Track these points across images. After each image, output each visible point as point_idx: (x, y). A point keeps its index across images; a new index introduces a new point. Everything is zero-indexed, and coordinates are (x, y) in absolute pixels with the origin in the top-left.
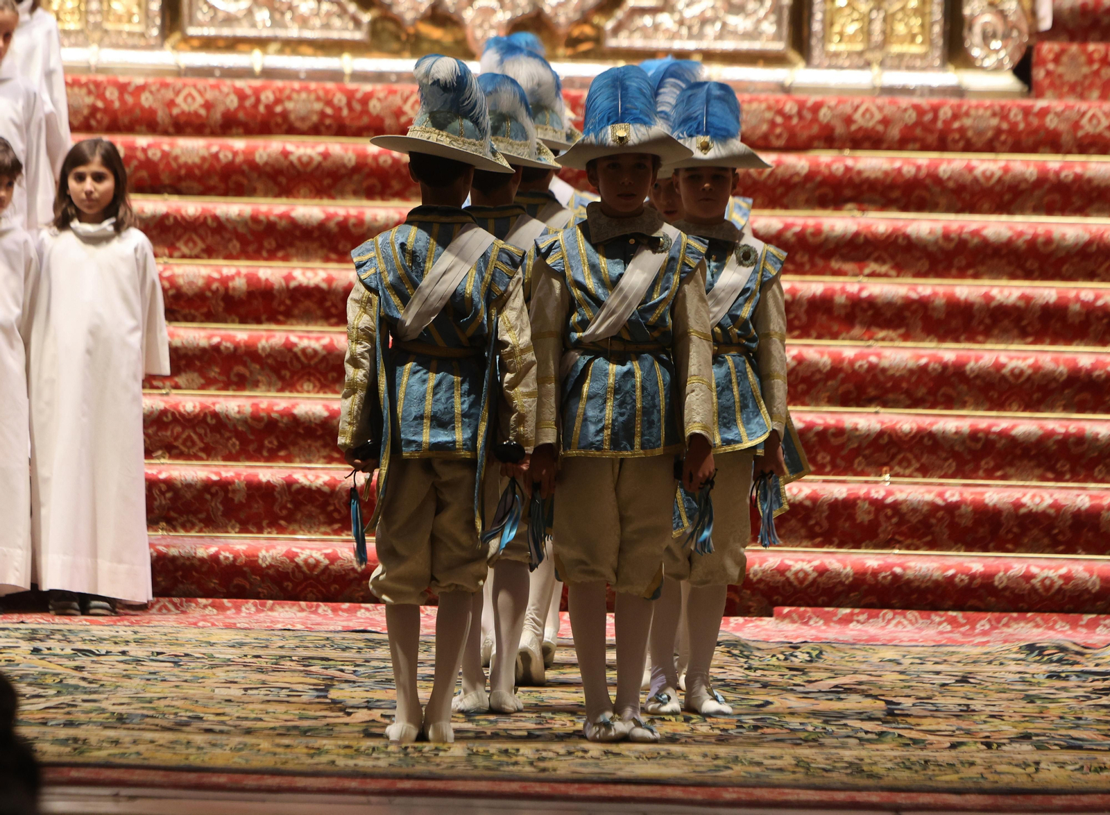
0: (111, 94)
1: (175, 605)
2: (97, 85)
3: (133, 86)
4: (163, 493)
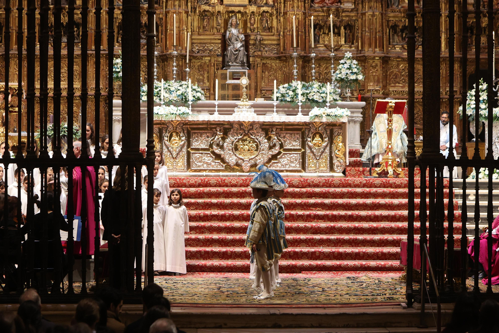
0: (178, 180)
2: (175, 179)
3: (182, 179)
4: (189, 253)
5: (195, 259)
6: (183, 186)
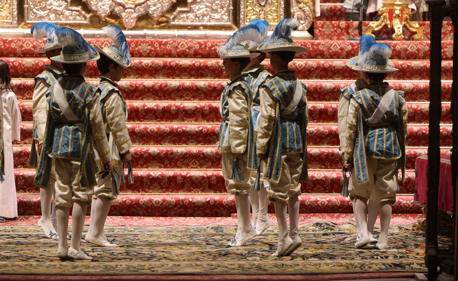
1: (26, 218)
3: (8, 40)
4: (21, 180)
5: (33, 192)
6: (10, 55)
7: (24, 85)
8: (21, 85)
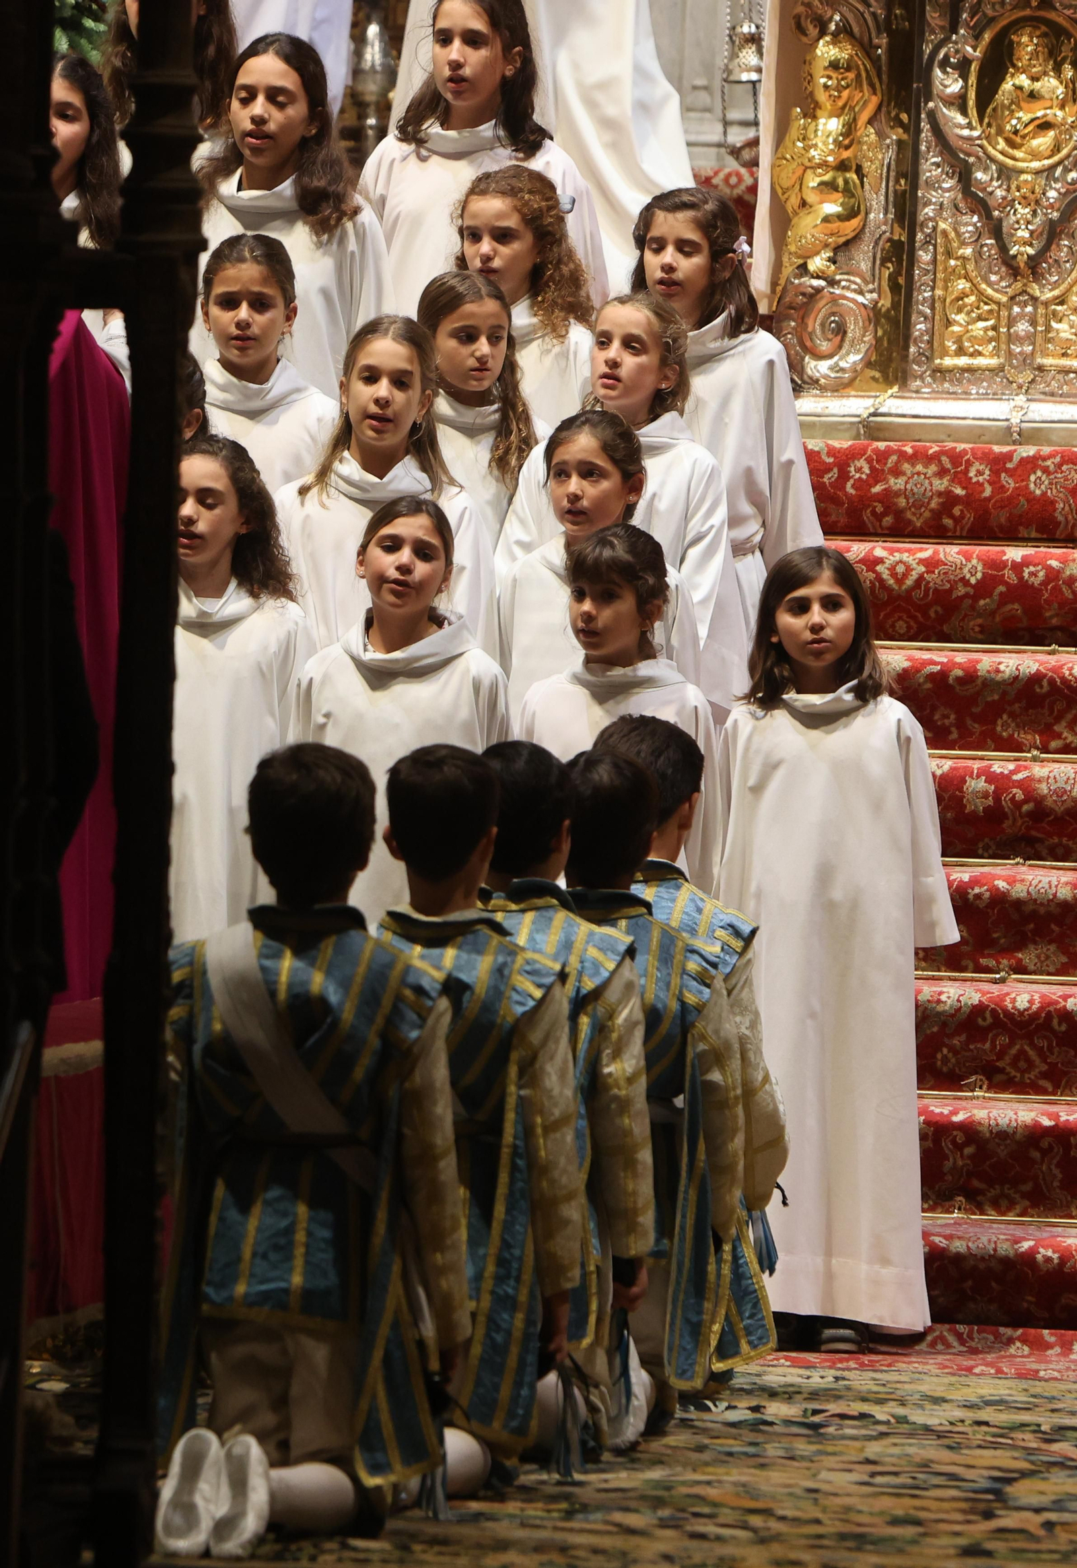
0: (979, 473)
1: (959, 1336)
2: (956, 458)
3: (1016, 459)
4: (959, 1147)
5: (1018, 1209)
6: (1023, 532)
7: (1052, 682)
8: (1036, 678)
